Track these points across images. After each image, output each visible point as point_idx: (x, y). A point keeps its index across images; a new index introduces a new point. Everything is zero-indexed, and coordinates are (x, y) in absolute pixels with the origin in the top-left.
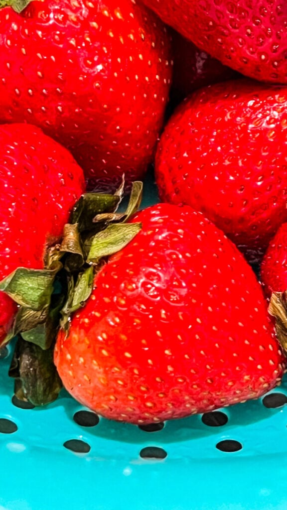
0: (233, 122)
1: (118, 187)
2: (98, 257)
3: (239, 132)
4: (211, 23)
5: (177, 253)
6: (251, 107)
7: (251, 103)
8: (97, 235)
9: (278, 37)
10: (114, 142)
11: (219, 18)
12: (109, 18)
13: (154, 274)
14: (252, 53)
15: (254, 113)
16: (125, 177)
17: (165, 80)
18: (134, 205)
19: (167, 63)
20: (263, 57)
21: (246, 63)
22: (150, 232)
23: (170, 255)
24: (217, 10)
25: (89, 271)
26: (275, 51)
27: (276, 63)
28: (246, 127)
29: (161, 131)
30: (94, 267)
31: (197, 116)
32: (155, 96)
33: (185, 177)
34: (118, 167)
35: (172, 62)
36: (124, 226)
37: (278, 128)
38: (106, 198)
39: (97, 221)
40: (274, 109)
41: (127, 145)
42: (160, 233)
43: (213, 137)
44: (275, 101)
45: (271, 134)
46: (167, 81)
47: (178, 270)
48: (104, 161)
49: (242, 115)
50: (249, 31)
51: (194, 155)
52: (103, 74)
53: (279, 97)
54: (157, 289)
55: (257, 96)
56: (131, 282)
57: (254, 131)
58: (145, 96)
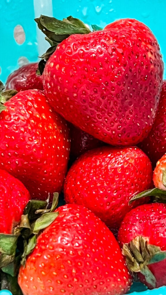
0: (101, 165)
1: (47, 199)
2: (38, 230)
3: (104, 170)
4: (88, 117)
5: (76, 224)
6: (109, 157)
7: (109, 155)
8: (37, 220)
9: (121, 122)
10: (44, 179)
11: (92, 114)
12: (39, 118)
13: (66, 234)
14: (108, 130)
15: (111, 160)
16: (50, 194)
17: (67, 149)
18: (55, 204)
19: (68, 141)
20: (114, 132)
21: (106, 135)
22: (63, 216)
23: (73, 225)
24: (91, 111)
25: (34, 237)
26: (119, 129)
27: (120, 135)
28: (107, 167)
29: (66, 174)
30: (37, 235)
31: (84, 164)
32: (63, 156)
33: (79, 193)
34: (45, 191)
35: (70, 140)
36: (50, 214)
37: (122, 167)
38: (41, 202)
39: (37, 213)
40: (120, 158)
41: (50, 180)
42: (68, 216)
43: (91, 173)
44: (120, 154)
45: (120, 170)
46: (68, 149)
47: (77, 232)
48: (39, 189)
49: (105, 161)
50: (106, 120)
51: (83, 183)
52: (37, 145)
53: (123, 152)
54: (68, 241)
55: (112, 152)
56: (55, 238)
57: (111, 169)
58: (58, 156)
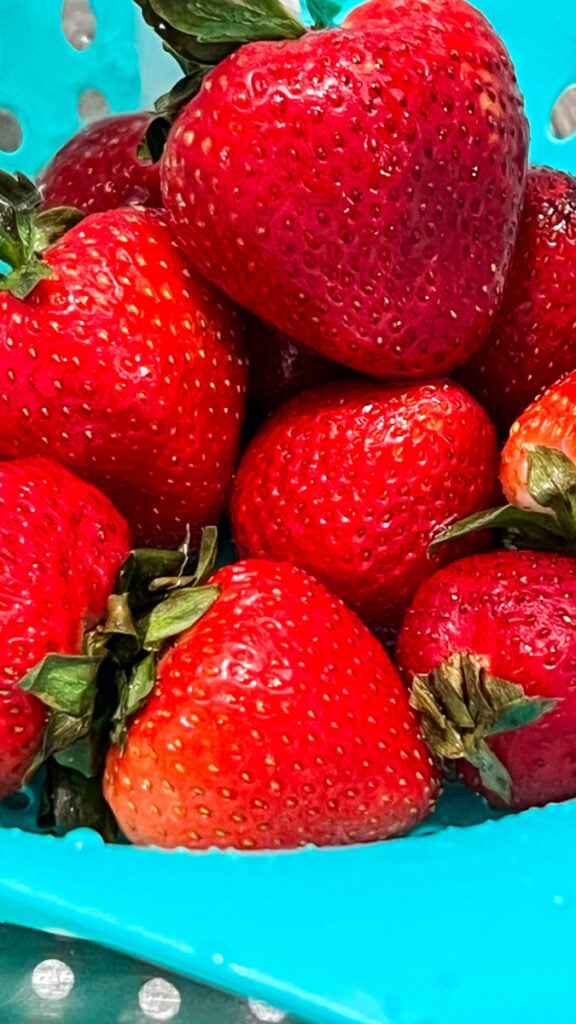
0: (341, 438)
1: (180, 543)
2: (160, 640)
3: (353, 452)
4: (302, 296)
5: (273, 620)
6: (367, 415)
7: (367, 409)
8: (155, 610)
9: (399, 310)
10: (170, 481)
11: (312, 287)
12: (153, 299)
13: (243, 652)
14: (363, 335)
15: (372, 423)
16: (190, 529)
17: (238, 387)
18: (207, 562)
19: (240, 363)
20: (380, 340)
21: (355, 350)
22: (233, 596)
23: (264, 625)
24: (311, 276)
25: (149, 660)
26: (397, 330)
27: (398, 348)
28: (362, 444)
29: (237, 465)
30: (155, 653)
31: (289, 435)
32: (226, 410)
33: (277, 524)
34: (177, 519)
35: (247, 361)
36: (197, 591)
37: (407, 443)
38: (165, 555)
39: (154, 588)
40: (400, 415)
41: (188, 484)
42: (247, 596)
43: (314, 462)
44: (400, 405)
45: (399, 452)
46: (242, 388)
47: (277, 644)
48: (155, 511)
49: (355, 426)
50: (357, 304)
51: (288, 492)
52: (148, 379)
53: (408, 397)
54: (249, 672)
55: (375, 399)
56: (212, 665)
57: (373, 450)
58: (211, 410)
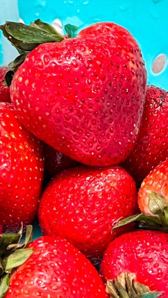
0: (79, 189)
1: (19, 229)
2: (11, 268)
3: (83, 195)
4: (63, 138)
5: (54, 262)
6: (88, 181)
7: (88, 178)
8: (9, 257)
9: (100, 142)
10: (16, 205)
11: (67, 134)
12: (8, 138)
13: (43, 276)
14: (87, 152)
15: (90, 183)
16: (23, 223)
17: (41, 169)
18: (29, 238)
19: (41, 160)
20: (93, 153)
21: (84, 157)
22: (38, 253)
23: (50, 264)
24: (66, 131)
25: (7, 276)
26: (99, 150)
27: (100, 156)
28: (86, 192)
29: (40, 197)
30: (9, 274)
31: (60, 187)
32: (36, 178)
33: (55, 221)
34: (18, 218)
35: (44, 159)
36: (24, 250)
37: (104, 191)
38: (13, 236)
39: (9, 249)
40: (101, 181)
41: (22, 206)
42: (44, 253)
43: (69, 198)
44: (100, 177)
45: (100, 195)
46: (42, 170)
47: (55, 271)
48: (10, 215)
49: (84, 185)
50: (84, 140)
51: (60, 209)
52: (6, 168)
53: (103, 174)
54: (45, 283)
55: (91, 174)
56: (30, 281)
57: (90, 194)
58: (30, 178)
